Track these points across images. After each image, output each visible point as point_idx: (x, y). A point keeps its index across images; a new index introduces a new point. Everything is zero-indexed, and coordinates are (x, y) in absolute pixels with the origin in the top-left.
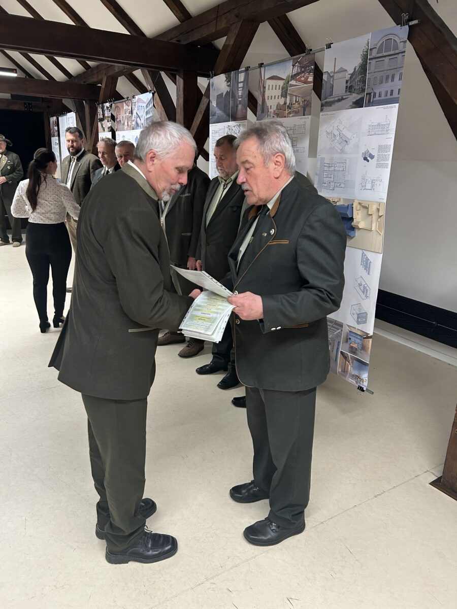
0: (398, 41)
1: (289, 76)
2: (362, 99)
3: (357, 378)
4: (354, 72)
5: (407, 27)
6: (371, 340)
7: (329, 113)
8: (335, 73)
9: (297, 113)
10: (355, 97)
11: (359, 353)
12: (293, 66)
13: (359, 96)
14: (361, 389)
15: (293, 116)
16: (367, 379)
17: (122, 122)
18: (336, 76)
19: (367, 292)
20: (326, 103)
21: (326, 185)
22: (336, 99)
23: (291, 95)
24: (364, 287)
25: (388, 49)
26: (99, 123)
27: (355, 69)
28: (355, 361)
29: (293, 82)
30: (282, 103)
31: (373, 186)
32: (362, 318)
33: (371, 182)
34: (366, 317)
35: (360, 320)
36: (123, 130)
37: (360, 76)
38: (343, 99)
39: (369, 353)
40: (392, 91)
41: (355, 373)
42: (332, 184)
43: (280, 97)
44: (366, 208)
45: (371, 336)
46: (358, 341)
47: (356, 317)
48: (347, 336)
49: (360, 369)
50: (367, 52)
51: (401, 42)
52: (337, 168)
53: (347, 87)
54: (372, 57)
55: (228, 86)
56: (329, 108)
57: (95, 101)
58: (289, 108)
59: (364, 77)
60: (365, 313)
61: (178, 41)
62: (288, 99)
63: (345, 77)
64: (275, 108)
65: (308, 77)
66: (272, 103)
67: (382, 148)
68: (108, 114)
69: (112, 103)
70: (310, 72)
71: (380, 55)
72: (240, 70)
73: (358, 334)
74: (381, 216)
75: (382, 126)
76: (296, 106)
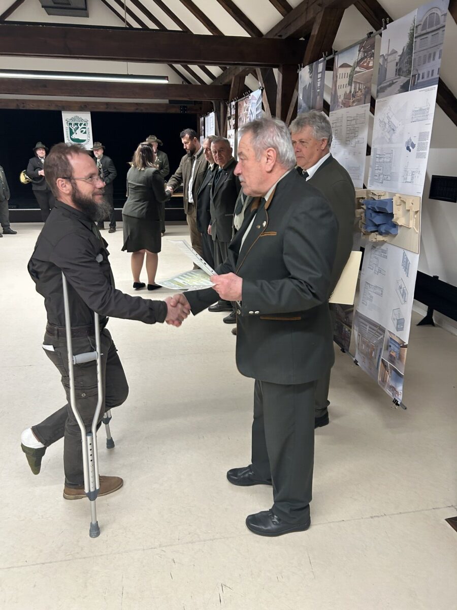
0: (440, 14)
1: (355, 63)
2: (408, 82)
3: (393, 389)
4: (403, 53)
6: (406, 349)
7: (382, 99)
8: (388, 55)
9: (359, 102)
10: (403, 80)
11: (397, 364)
12: (359, 51)
13: (407, 79)
14: (396, 402)
15: (356, 105)
16: (401, 392)
18: (390, 58)
19: (405, 296)
20: (381, 88)
21: (376, 178)
22: (388, 83)
23: (356, 82)
24: (403, 290)
25: (431, 25)
26: (228, 122)
27: (403, 50)
28: (393, 371)
29: (358, 69)
30: (348, 92)
31: (412, 178)
32: (400, 324)
33: (411, 174)
34: (404, 323)
35: (398, 326)
37: (407, 57)
38: (393, 83)
39: (404, 363)
40: (433, 71)
41: (392, 384)
42: (381, 176)
43: (347, 85)
44: (405, 203)
45: (407, 345)
46: (396, 349)
47: (396, 322)
48: (388, 342)
49: (396, 380)
50: (413, 30)
51: (442, 15)
52: (385, 160)
53: (396, 69)
54: (417, 35)
55: (311, 77)
56: (383, 94)
57: (227, 101)
58: (354, 96)
59: (411, 58)
60: (403, 319)
61: (280, 36)
62: (353, 87)
63: (396, 59)
64: (343, 98)
65: (369, 62)
66: (341, 93)
67: (422, 136)
68: (233, 112)
69: (236, 101)
70: (371, 57)
71: (424, 32)
72: (320, 60)
73: (396, 342)
74: (417, 212)
75: (423, 111)
76: (359, 93)
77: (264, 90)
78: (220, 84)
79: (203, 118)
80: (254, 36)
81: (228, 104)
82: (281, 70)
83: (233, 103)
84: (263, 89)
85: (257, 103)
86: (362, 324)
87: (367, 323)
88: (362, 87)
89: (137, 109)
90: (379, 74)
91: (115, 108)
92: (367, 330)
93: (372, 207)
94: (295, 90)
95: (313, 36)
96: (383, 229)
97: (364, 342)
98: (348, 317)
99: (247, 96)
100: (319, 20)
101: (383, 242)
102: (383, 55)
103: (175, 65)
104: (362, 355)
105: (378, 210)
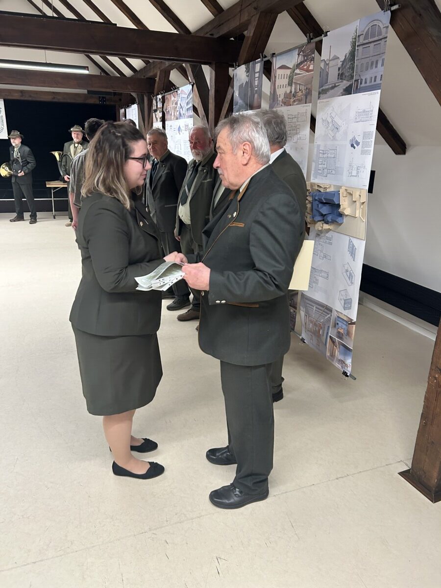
0: (382, 27)
1: (294, 65)
2: (351, 86)
3: (342, 362)
4: (345, 59)
5: (389, 12)
6: (354, 326)
7: (324, 100)
8: (330, 60)
9: (300, 101)
10: (345, 84)
11: (345, 339)
12: (298, 55)
13: (348, 84)
14: (345, 374)
15: (297, 104)
16: (351, 364)
17: (170, 112)
18: (331, 64)
19: (352, 279)
20: (323, 90)
21: (320, 172)
22: (330, 86)
23: (296, 84)
24: (350, 273)
25: (373, 36)
26: (154, 114)
27: (346, 56)
28: (341, 346)
29: (297, 71)
30: (288, 92)
31: (358, 173)
32: (347, 304)
33: (356, 169)
34: (351, 303)
35: (346, 306)
36: (171, 120)
37: (350, 63)
38: (335, 86)
39: (353, 338)
41: (341, 357)
42: (326, 170)
43: (287, 85)
44: (351, 194)
45: (355, 322)
46: (344, 326)
47: (343, 302)
48: (335, 320)
49: (345, 354)
50: (355, 39)
51: (384, 28)
52: (329, 155)
53: (339, 74)
54: (359, 43)
55: (247, 76)
56: (325, 95)
57: (151, 94)
58: (294, 96)
59: (353, 64)
60: (351, 299)
61: (211, 35)
62: (293, 88)
63: (338, 65)
64: (283, 96)
65: (309, 65)
66: (281, 92)
67: (366, 135)
68: (160, 105)
69: (163, 95)
70: (311, 61)
71: (367, 41)
72: (257, 61)
73: (344, 320)
74: (363, 203)
75: (366, 113)
76: (300, 94)
77: (195, 86)
78: (143, 77)
79: (123, 110)
80: (182, 33)
81: (153, 97)
82: (214, 68)
83: (160, 96)
84: (194, 84)
85: (188, 98)
86: (308, 305)
87: (314, 304)
88: (303, 88)
89: (54, 98)
90: (320, 77)
91: (30, 96)
92: (314, 310)
93: (319, 199)
94: (230, 88)
95: (248, 37)
96: (329, 218)
97: (311, 322)
98: (293, 299)
99: (175, 91)
100: (254, 23)
101: (329, 230)
102: (324, 60)
103: (93, 56)
104: (310, 334)
105: (325, 202)
